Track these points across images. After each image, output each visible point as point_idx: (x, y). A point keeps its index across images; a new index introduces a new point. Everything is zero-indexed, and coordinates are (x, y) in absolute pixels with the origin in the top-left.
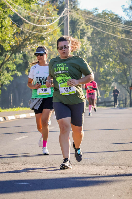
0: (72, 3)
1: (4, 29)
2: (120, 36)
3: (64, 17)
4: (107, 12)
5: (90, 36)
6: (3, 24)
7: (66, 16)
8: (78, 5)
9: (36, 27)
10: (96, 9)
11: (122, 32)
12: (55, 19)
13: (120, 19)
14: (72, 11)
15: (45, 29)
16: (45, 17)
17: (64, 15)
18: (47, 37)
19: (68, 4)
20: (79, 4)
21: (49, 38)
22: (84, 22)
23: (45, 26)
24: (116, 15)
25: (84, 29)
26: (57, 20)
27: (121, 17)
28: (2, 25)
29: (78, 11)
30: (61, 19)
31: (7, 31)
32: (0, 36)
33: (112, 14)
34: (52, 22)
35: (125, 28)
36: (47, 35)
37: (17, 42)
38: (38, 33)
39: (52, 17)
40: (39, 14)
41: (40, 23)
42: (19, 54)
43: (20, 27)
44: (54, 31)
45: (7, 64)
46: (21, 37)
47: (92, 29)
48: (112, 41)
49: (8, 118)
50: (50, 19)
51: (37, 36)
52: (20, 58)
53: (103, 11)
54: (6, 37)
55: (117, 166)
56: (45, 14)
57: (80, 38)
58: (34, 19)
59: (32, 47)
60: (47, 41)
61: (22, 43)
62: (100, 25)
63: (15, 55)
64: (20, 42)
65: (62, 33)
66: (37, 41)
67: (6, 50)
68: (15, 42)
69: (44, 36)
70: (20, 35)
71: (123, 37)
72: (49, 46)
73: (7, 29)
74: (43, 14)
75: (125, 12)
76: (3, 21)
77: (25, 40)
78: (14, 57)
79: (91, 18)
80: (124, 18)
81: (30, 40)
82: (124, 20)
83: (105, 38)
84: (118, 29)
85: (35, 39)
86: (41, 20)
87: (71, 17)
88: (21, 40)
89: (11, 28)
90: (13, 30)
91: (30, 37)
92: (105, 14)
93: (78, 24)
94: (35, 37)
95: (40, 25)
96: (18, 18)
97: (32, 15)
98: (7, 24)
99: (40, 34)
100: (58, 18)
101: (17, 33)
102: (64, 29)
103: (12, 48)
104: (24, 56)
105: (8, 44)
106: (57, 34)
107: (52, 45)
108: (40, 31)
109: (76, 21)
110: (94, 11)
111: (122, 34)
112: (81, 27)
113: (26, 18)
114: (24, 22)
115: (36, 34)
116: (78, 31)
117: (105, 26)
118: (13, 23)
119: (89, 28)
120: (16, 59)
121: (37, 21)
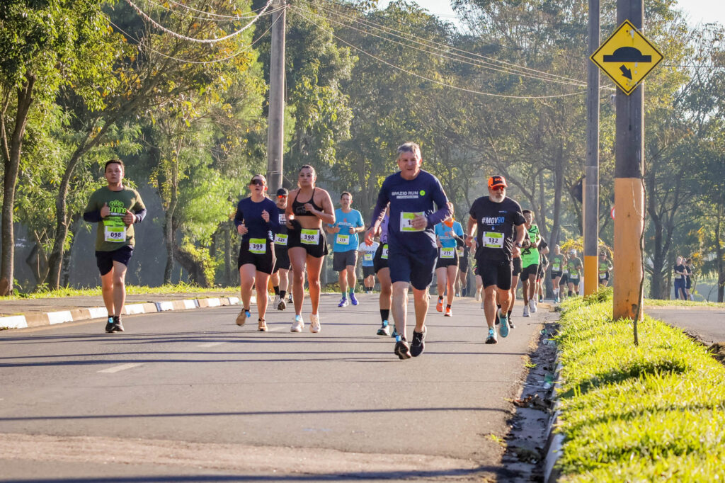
1: (88, 46)
2: (440, 81)
3: (271, 17)
4: (403, 8)
5: (350, 79)
6: (83, 31)
7: (278, 13)
9: (186, 43)
11: (446, 71)
12: (245, 21)
13: (441, 29)
15: (211, 52)
16: (212, 13)
17: (269, 13)
18: (216, 76)
22: (331, 35)
23: (212, 43)
24: (432, 18)
25: (332, 57)
26: (250, 27)
27: (446, 25)
28: (80, 34)
30: (261, 25)
31: (97, 53)
32: (74, 67)
33: (418, 15)
34: (235, 32)
35: (455, 57)
36: (217, 69)
37: (125, 87)
38: (191, 64)
39: (234, 15)
40: (195, 6)
41: (195, 34)
42: (130, 126)
43: (137, 44)
44: (238, 59)
45: (94, 153)
46: (139, 73)
47: (356, 58)
48: (414, 95)
49: (89, 314)
50: (228, 23)
51: (187, 71)
52: (134, 138)
53: (391, 3)
54: (94, 71)
55: (399, 453)
56: (214, 5)
57: (319, 84)
58: (181, 20)
59: (171, 105)
60: (217, 86)
61: (140, 90)
62: (380, 45)
63: (120, 127)
64: (135, 88)
65: (265, 65)
66: (187, 87)
67: (90, 110)
68: (119, 87)
69: (209, 72)
70: (134, 67)
71: (449, 84)
72: (223, 103)
73: (97, 47)
74: (207, 6)
75: (457, 9)
76: (86, 22)
77: (149, 82)
78: (115, 133)
79: (354, 22)
80: (454, 28)
81: (165, 84)
82: (454, 32)
83: (395, 84)
84: (435, 61)
85: (179, 81)
86: (200, 25)
87: (293, 19)
88: (138, 81)
89: (109, 45)
90: (113, 49)
91: (165, 75)
92: (396, 14)
93: (315, 41)
94: (181, 74)
95: (196, 38)
96: (133, 16)
97: (174, 8)
98: (97, 31)
99: (197, 65)
100: (251, 19)
101: (127, 59)
102: (269, 55)
103: (110, 106)
104: (148, 131)
105: (98, 93)
106: (249, 68)
107: (233, 101)
108: (197, 56)
109: (309, 31)
110: (364, 5)
111: (447, 74)
112: (323, 51)
113: (154, 16)
114: (148, 27)
115: (185, 65)
116: (314, 62)
117: (396, 50)
118: (115, 30)
119: (349, 53)
120: (121, 139)
121: (188, 25)
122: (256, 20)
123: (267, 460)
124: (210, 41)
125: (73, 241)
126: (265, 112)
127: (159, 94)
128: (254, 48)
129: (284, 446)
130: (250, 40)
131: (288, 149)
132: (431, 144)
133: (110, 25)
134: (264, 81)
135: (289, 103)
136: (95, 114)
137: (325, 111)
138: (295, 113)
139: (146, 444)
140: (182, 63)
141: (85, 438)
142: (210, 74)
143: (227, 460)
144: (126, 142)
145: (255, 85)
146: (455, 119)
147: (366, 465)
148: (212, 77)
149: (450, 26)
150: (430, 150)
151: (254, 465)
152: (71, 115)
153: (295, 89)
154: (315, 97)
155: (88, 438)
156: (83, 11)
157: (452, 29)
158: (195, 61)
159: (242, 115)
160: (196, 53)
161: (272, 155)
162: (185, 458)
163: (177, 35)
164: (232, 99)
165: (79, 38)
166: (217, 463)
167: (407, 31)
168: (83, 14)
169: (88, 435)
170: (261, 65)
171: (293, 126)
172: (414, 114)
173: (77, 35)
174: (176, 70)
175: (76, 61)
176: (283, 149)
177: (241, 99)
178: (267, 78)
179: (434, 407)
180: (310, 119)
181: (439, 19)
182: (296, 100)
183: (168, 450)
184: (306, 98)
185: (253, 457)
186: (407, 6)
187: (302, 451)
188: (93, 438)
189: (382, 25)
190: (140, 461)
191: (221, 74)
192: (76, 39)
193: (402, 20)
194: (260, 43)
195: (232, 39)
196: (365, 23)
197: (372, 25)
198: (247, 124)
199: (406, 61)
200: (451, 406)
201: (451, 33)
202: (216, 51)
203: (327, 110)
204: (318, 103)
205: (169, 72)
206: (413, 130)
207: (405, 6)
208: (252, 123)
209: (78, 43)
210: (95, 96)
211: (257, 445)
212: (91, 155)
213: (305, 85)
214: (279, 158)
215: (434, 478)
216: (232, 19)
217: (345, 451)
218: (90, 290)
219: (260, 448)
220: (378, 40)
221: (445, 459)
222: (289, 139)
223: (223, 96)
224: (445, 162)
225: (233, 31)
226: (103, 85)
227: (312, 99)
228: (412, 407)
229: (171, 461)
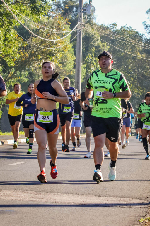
0: (86, 16)
1: (9, 42)
2: (140, 56)
3: (77, 31)
4: (126, 29)
6: (7, 36)
7: (80, 30)
8: (94, 20)
9: (45, 41)
10: (114, 25)
11: (142, 52)
12: (67, 33)
13: (140, 37)
14: (86, 25)
15: (54, 44)
16: (55, 30)
17: (76, 30)
18: (56, 54)
19: (82, 17)
20: (95, 18)
21: (58, 54)
22: (99, 38)
23: (55, 41)
24: (137, 33)
25: (99, 46)
26: (69, 35)
27: (142, 35)
28: (5, 37)
29: (94, 26)
30: (74, 34)
31: (12, 44)
32: (3, 50)
33: (132, 31)
34: (63, 37)
35: (145, 47)
36: (56, 51)
37: (22, 57)
38: (47, 49)
39: (63, 31)
40: (48, 27)
41: (48, 37)
42: (24, 72)
43: (26, 41)
44: (64, 47)
45: (11, 82)
46: (27, 52)
47: (109, 47)
48: (130, 61)
49: (7, 142)
50: (61, 34)
51: (45, 52)
52: (25, 76)
53: (122, 26)
54: (10, 51)
55: (120, 197)
56: (55, 27)
57: (94, 57)
58: (43, 33)
59: (39, 64)
60: (56, 57)
61: (28, 58)
62: (118, 43)
63: (20, 72)
64: (26, 58)
65: (74, 49)
66: (45, 58)
67: (9, 66)
68: (20, 57)
69: (54, 52)
70: (26, 50)
71: (143, 57)
72: (59, 64)
73: (12, 42)
74: (53, 27)
75: (146, 29)
76: (8, 33)
77: (31, 55)
78: (18, 74)
79: (108, 34)
80: (145, 36)
81: (37, 56)
82: (145, 38)
83: (123, 57)
84: (138, 48)
85: (42, 55)
86: (50, 34)
87: (85, 32)
88: (27, 55)
89: (16, 42)
90: (18, 44)
91: (37, 53)
92: (124, 31)
93: (93, 40)
94: (43, 52)
95: (49, 39)
96: (26, 31)
97: (41, 28)
98: (12, 36)
99: (49, 49)
100: (70, 32)
101: (23, 47)
102: (76, 46)
103: (17, 64)
104: (31, 74)
105: (12, 60)
106: (69, 51)
107: (62, 63)
108: (49, 46)
109: (91, 37)
110: (112, 27)
111: (142, 53)
112: (96, 44)
113: (33, 31)
114: (31, 35)
115: (45, 49)
116: (93, 48)
117: (123, 44)
118: (19, 36)
119: (106, 45)
120: (21, 76)
121: (46, 34)
122: (71, 33)
123: (70, 199)
124: (54, 40)
125: (2, 114)
126: (74, 67)
127: (35, 60)
128: (71, 43)
129: (77, 194)
130: (69, 40)
131: (83, 81)
132: (136, 79)
133: (17, 34)
134: (74, 56)
135: (84, 64)
136: (11, 67)
137: (97, 67)
138: (86, 67)
139: (26, 193)
140: (43, 49)
141: (3, 190)
142: (54, 53)
143: (55, 199)
144: (22, 78)
145: (71, 57)
146: (145, 70)
147: (107, 201)
148: (54, 54)
149: (143, 35)
150: (136, 82)
151: (65, 201)
152: (2, 67)
153: (86, 59)
154: (93, 62)
155: (4, 190)
156: (6, 29)
157: (144, 37)
158: (48, 48)
159: (66, 68)
160: (49, 45)
161: (76, 83)
162: (40, 198)
163: (42, 38)
164: (62, 62)
165: (5, 39)
166: (51, 200)
167: (127, 37)
168: (7, 30)
169: (4, 189)
170: (73, 49)
171: (85, 72)
172: (130, 68)
173: (4, 38)
174: (41, 51)
175: (4, 48)
176: (81, 81)
177: (65, 62)
178: (75, 54)
179: (134, 179)
180: (91, 70)
181: (140, 33)
182: (86, 63)
183: (33, 195)
184: (90, 62)
185: (65, 198)
186: (128, 28)
187: (83, 196)
188: (6, 190)
189: (118, 35)
190: (23, 199)
191: (58, 53)
192: (4, 39)
193: (126, 33)
194: (73, 41)
195: (62, 40)
196: (112, 34)
197: (114, 35)
198: (68, 72)
199: (127, 48)
200: (140, 179)
201: (144, 38)
202: (56, 44)
203: (98, 67)
204: (94, 64)
205: (38, 52)
206: (130, 74)
207: (127, 28)
208: (70, 71)
209: (5, 41)
210: (11, 61)
211: (66, 193)
212: (9, 83)
213: (89, 57)
214: (79, 84)
215: (132, 207)
216: (62, 32)
217: (100, 196)
218: (8, 133)
219: (68, 195)
220: (117, 41)
221: (136, 200)
222: (83, 77)
223: (59, 61)
224: (141, 86)
225: (62, 37)
226: (14, 57)
227: (92, 62)
228: (125, 179)
229: (34, 199)
